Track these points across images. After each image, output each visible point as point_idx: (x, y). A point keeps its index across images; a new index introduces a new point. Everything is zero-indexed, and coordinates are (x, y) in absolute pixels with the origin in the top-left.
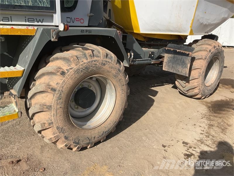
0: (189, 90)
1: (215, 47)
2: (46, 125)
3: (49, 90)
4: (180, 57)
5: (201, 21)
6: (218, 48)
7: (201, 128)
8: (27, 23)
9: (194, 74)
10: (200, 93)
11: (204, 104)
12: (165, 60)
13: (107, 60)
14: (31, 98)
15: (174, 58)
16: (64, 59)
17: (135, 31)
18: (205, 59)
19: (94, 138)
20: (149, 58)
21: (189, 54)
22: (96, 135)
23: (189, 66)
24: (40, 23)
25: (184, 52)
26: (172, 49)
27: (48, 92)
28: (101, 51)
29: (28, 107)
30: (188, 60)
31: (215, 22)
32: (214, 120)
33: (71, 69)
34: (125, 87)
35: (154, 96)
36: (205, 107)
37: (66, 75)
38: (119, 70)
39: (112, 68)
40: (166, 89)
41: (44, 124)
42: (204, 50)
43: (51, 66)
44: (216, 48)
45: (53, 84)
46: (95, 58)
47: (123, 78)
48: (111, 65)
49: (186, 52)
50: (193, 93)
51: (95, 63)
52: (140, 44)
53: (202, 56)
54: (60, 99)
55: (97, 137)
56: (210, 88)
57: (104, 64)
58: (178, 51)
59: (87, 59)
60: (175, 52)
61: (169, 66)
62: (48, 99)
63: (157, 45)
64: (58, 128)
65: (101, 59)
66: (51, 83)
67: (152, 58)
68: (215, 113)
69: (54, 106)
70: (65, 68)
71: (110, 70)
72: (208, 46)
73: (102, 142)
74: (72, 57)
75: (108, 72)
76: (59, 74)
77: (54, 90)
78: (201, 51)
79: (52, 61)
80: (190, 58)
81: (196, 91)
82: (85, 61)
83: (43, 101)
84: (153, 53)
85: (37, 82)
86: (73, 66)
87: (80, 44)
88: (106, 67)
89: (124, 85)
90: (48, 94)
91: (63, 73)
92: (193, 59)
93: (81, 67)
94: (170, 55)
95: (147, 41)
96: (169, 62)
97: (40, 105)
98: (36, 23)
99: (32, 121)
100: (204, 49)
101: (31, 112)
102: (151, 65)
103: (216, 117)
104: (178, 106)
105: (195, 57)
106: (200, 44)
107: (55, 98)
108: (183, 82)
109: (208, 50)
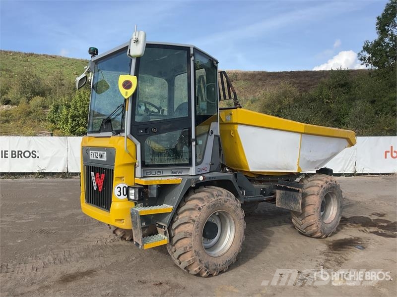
0: (307, 227)
1: (326, 182)
2: (188, 249)
3: (191, 221)
4: (291, 193)
5: (307, 159)
6: (330, 182)
7: (317, 262)
8: (172, 174)
9: (309, 210)
10: (319, 231)
11: (325, 243)
12: (278, 197)
13: (228, 198)
14: (175, 229)
15: (286, 194)
16: (199, 199)
17: (244, 170)
18: (318, 194)
19: (220, 265)
20: (261, 194)
21: (299, 190)
22: (220, 262)
23: (300, 201)
24: (180, 174)
25: (294, 188)
26: (283, 186)
27: (190, 223)
28: (223, 192)
29: (172, 235)
30: (299, 196)
31: (324, 158)
32: (332, 256)
33: (204, 205)
34: (242, 221)
35: (270, 236)
36: (325, 245)
37: (202, 210)
38: (237, 206)
39: (231, 204)
40: (284, 230)
41: (187, 247)
42: (315, 186)
43: (190, 204)
44: (328, 183)
45: (193, 217)
46: (220, 197)
47: (240, 213)
48: (231, 202)
49: (296, 188)
50: (312, 231)
51: (220, 201)
52: (250, 180)
53: (313, 191)
54: (198, 228)
55: (222, 264)
56: (330, 225)
57: (226, 202)
58: (288, 187)
59: (214, 198)
60: (285, 189)
61: (282, 202)
62: (190, 228)
63: (268, 181)
64: (195, 251)
65: (224, 198)
66: (192, 216)
67: (265, 195)
68: (335, 250)
69: (194, 234)
70: (200, 205)
71: (230, 206)
72: (320, 182)
73: (226, 271)
74: (205, 197)
75: (229, 207)
76: (197, 209)
77: (194, 221)
78: (312, 186)
79: (190, 201)
80: (300, 195)
81: (314, 228)
82: (213, 200)
83: (186, 230)
84: (264, 189)
85: (180, 217)
86: (206, 203)
87: (206, 187)
88: (228, 204)
89: (241, 219)
90: (189, 224)
91: (200, 209)
92: (304, 196)
93: (211, 204)
94: (282, 192)
95: (257, 178)
96: (282, 198)
97: (185, 232)
98: (178, 174)
99: (174, 247)
100: (315, 184)
101: (175, 240)
102: (264, 202)
103: (335, 253)
104: (296, 245)
105: (308, 192)
106: (312, 179)
107: (194, 228)
108: (299, 220)
109: (320, 186)
